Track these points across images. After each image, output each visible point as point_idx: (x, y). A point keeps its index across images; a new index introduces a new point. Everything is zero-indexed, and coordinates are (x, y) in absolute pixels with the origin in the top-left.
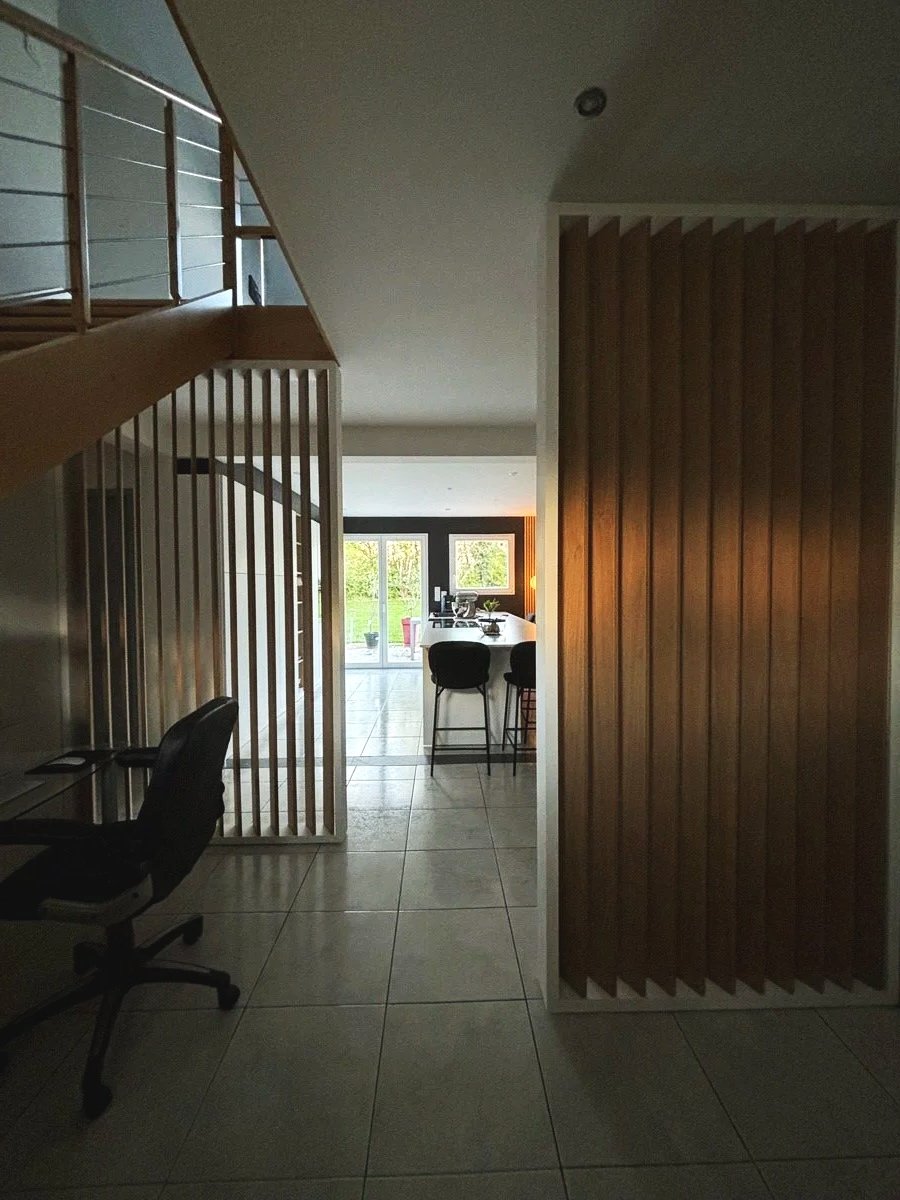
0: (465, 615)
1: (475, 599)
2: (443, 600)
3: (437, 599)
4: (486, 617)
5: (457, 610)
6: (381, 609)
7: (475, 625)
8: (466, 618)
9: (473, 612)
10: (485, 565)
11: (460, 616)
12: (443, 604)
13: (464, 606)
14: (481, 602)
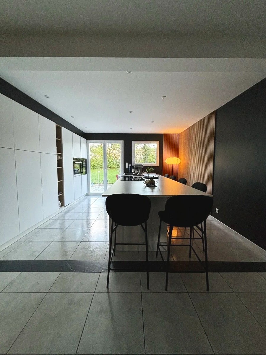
0: (138, 174)
1: (142, 167)
2: (129, 168)
3: (127, 167)
4: (147, 175)
5: (134, 172)
6: (104, 171)
7: (142, 179)
8: (138, 176)
9: (141, 173)
10: (146, 158)
11: (136, 175)
12: (129, 169)
13: (137, 170)
14: (145, 169)
